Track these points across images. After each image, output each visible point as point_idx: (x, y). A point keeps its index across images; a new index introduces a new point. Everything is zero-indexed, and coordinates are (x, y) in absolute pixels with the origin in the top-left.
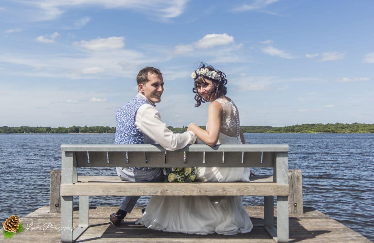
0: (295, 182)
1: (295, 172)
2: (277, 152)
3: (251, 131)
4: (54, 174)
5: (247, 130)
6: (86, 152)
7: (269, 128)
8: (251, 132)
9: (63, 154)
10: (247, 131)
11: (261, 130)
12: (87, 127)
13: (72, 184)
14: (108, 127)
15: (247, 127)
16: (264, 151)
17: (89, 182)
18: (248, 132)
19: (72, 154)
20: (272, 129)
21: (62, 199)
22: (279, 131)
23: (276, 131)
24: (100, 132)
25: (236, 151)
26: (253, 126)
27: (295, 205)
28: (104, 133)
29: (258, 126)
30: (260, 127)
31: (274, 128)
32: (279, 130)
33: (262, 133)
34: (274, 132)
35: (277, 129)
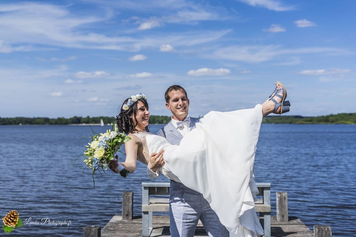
0: (283, 201)
1: (283, 194)
2: (264, 188)
4: (125, 195)
6: (155, 187)
9: (143, 188)
11: (290, 120)
13: (148, 205)
17: (156, 203)
19: (148, 188)
21: (143, 213)
27: (283, 215)
33: (290, 123)
34: (304, 122)
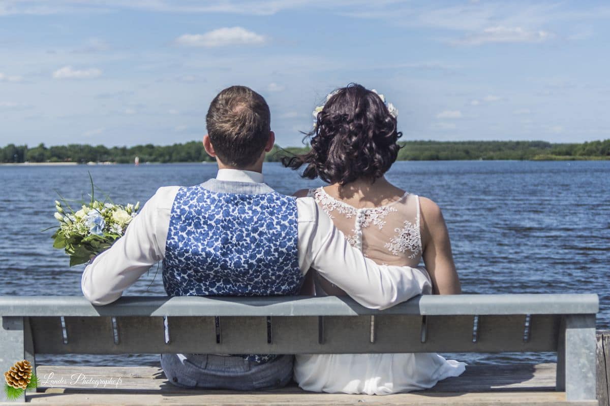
3: (491, 154)
5: (482, 152)
6: (59, 318)
7: (541, 146)
8: (491, 158)
10: (481, 154)
11: (520, 153)
12: (45, 149)
14: (102, 147)
15: (481, 144)
16: (534, 313)
17: (66, 390)
18: (484, 159)
19: (21, 324)
20: (548, 150)
22: (568, 153)
23: (560, 154)
24: (79, 161)
25: (459, 313)
26: (498, 142)
28: (91, 163)
29: (510, 142)
30: (518, 143)
31: (556, 146)
32: (569, 151)
33: (521, 159)
34: (554, 156)
35: (564, 149)
